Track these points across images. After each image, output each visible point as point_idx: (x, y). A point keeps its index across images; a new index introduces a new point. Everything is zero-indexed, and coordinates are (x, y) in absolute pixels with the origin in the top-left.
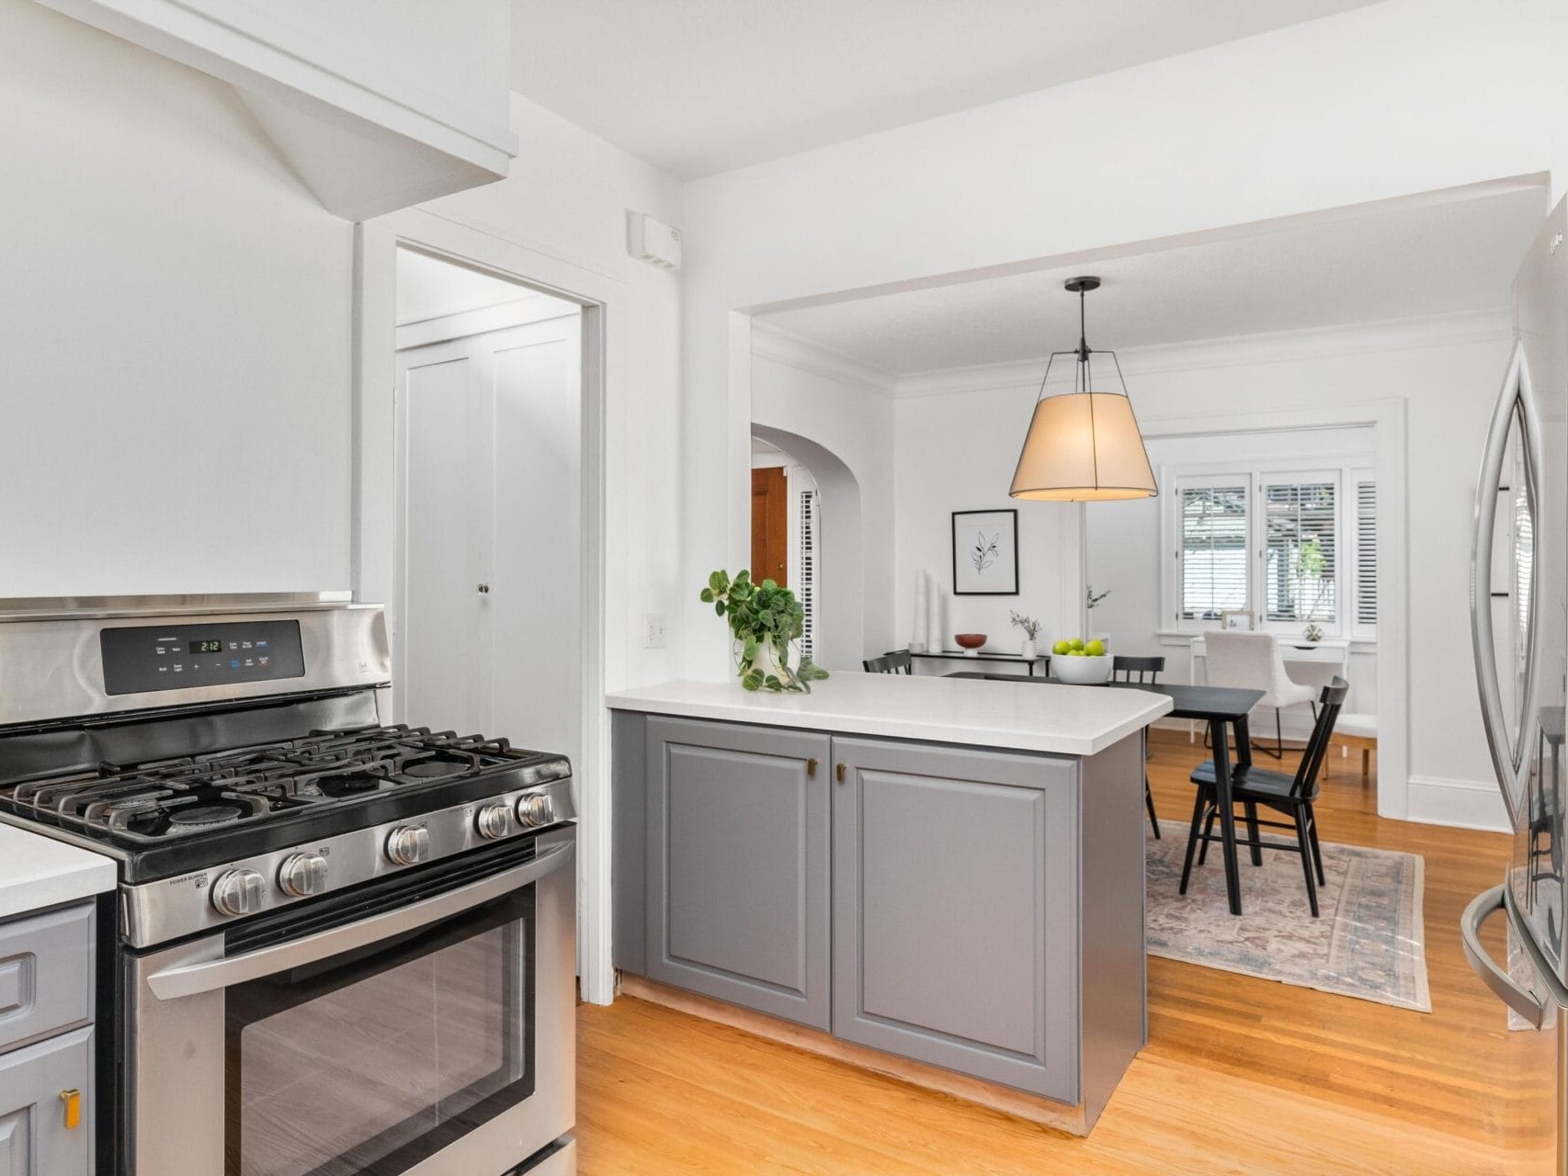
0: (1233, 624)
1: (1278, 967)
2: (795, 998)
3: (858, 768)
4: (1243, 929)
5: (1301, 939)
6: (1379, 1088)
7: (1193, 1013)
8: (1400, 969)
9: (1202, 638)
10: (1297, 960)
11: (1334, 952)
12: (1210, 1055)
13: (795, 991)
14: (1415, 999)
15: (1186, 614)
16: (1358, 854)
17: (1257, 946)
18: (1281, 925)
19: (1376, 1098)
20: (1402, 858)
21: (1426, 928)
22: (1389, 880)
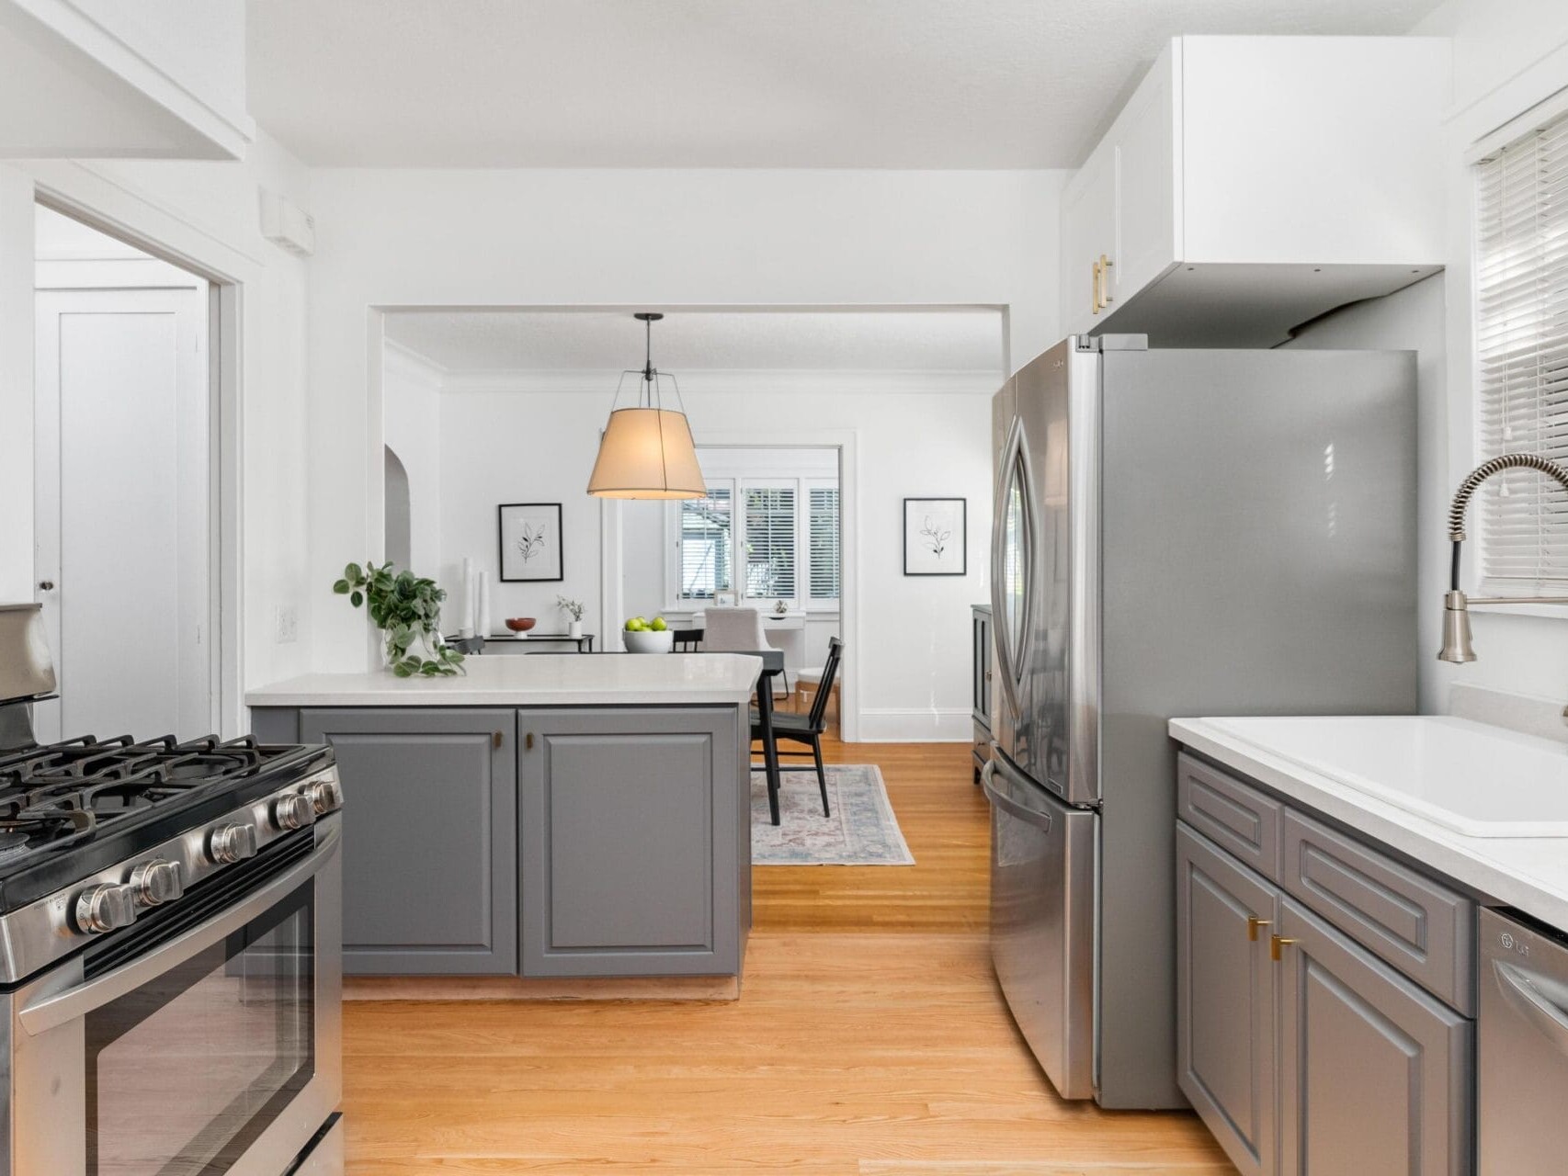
0: (722, 602)
1: (817, 855)
2: (481, 953)
3: (545, 735)
4: (784, 834)
5: (824, 834)
6: (902, 918)
7: (774, 898)
8: (890, 841)
9: (703, 614)
10: (826, 848)
11: (847, 839)
12: (796, 924)
13: (481, 946)
14: (905, 860)
15: (685, 594)
16: (839, 770)
17: (798, 844)
18: (808, 827)
19: (903, 924)
20: (866, 768)
21: (895, 812)
22: (862, 784)
